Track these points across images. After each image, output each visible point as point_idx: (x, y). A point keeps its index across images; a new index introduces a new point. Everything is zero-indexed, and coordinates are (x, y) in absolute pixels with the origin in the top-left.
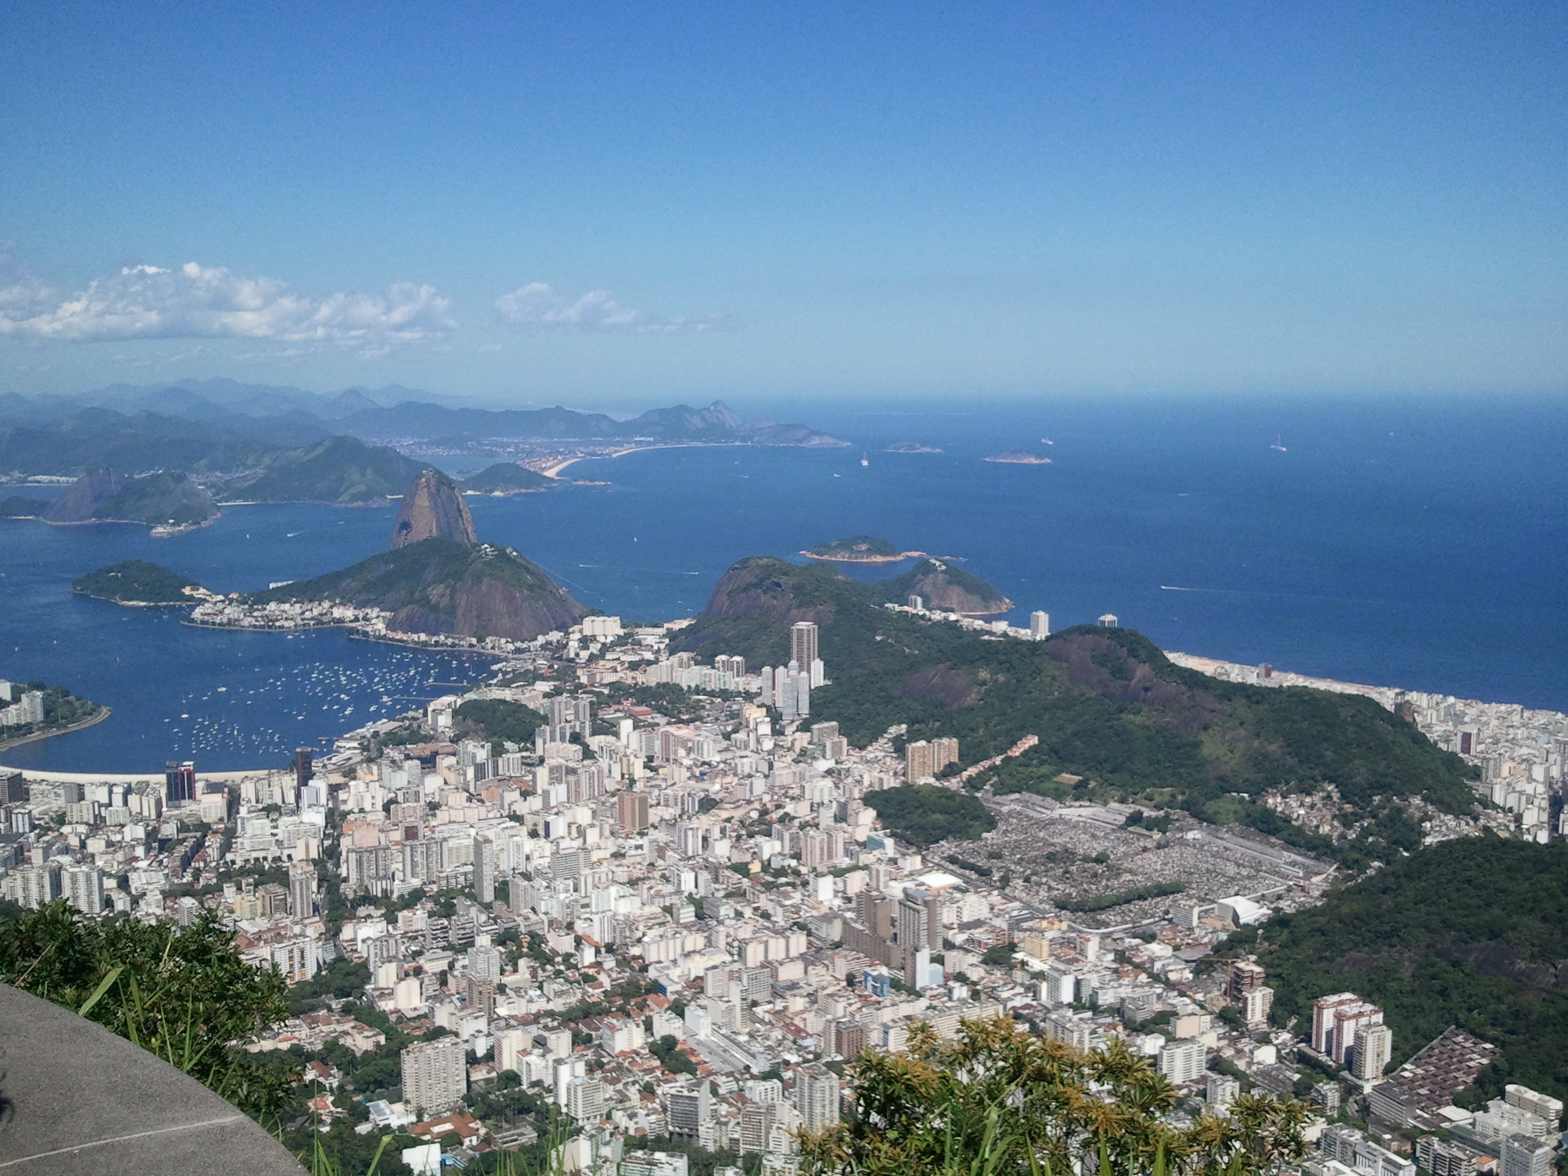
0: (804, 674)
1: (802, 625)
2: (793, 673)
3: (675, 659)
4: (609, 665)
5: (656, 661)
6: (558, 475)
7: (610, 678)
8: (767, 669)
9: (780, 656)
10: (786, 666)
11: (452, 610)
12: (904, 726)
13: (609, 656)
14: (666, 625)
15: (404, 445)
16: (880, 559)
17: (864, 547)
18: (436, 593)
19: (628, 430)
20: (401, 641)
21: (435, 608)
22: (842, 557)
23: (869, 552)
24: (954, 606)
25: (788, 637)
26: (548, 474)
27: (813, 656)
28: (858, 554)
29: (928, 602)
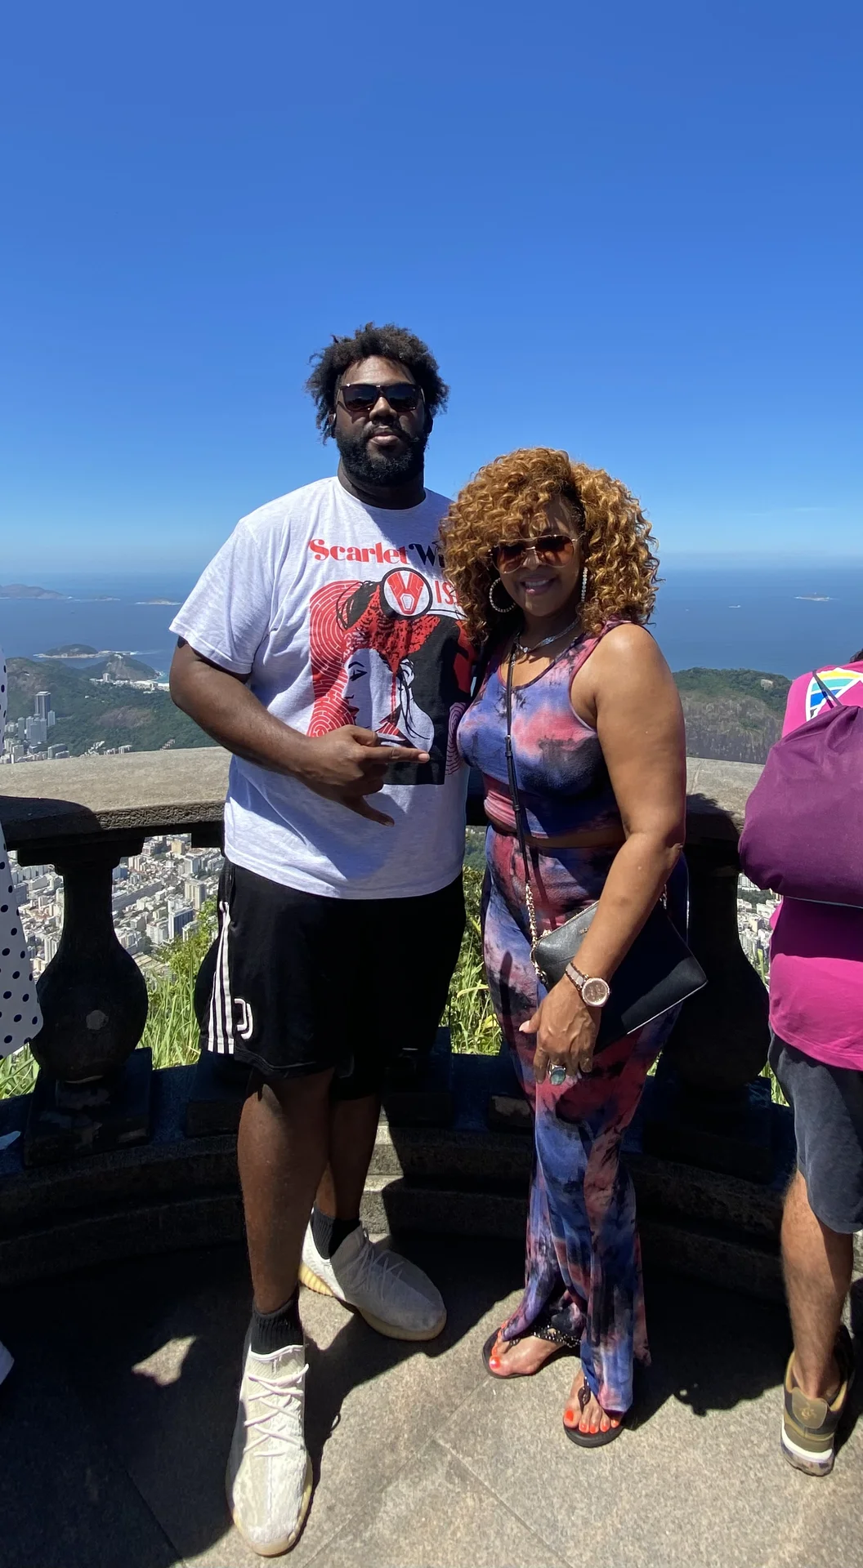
0: (43, 720)
1: (42, 693)
2: (37, 719)
8: (21, 719)
9: (30, 711)
10: (32, 716)
12: (102, 742)
16: (86, 656)
17: (76, 650)
22: (64, 656)
23: (78, 653)
24: (129, 677)
25: (33, 701)
27: (48, 709)
28: (74, 654)
29: (113, 676)
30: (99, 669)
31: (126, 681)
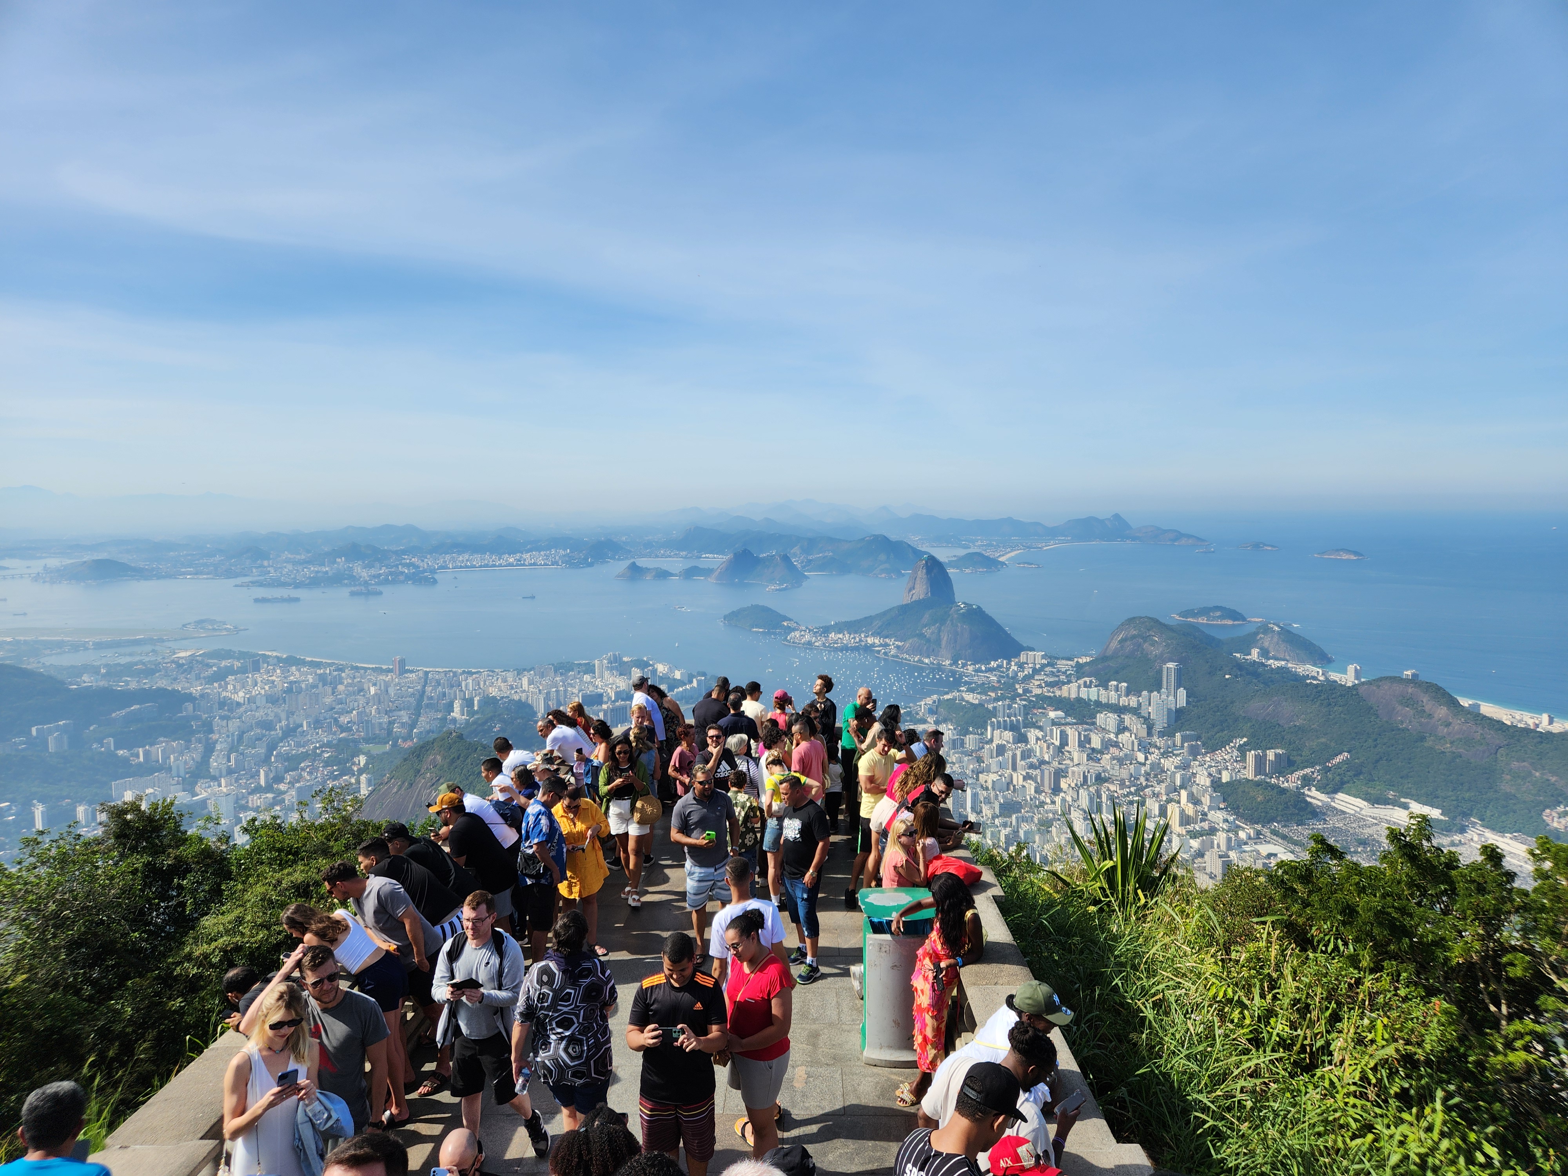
0: (1171, 698)
1: (1171, 665)
2: (1164, 697)
3: (1081, 682)
4: (1038, 683)
5: (1069, 682)
6: (1009, 559)
7: (1038, 691)
8: (1145, 693)
9: (1156, 685)
10: (1159, 691)
11: (938, 642)
12: (1245, 739)
13: (1036, 677)
14: (1076, 660)
15: (914, 540)
16: (1230, 622)
17: (1218, 614)
18: (928, 632)
19: (1053, 533)
20: (906, 659)
21: (929, 640)
22: (1202, 620)
23: (1222, 617)
24: (1288, 658)
25: (1160, 672)
26: (1000, 559)
27: (1178, 686)
28: (1214, 618)
29: (1265, 653)
30: (1246, 644)
31: (1283, 663)
